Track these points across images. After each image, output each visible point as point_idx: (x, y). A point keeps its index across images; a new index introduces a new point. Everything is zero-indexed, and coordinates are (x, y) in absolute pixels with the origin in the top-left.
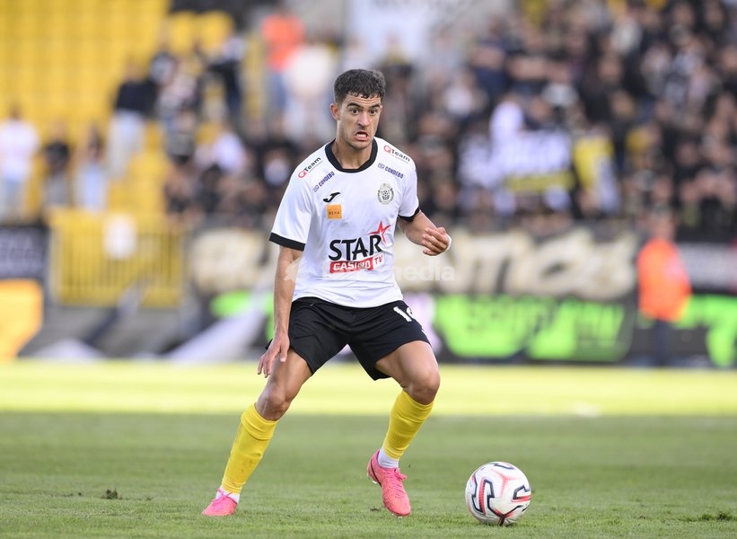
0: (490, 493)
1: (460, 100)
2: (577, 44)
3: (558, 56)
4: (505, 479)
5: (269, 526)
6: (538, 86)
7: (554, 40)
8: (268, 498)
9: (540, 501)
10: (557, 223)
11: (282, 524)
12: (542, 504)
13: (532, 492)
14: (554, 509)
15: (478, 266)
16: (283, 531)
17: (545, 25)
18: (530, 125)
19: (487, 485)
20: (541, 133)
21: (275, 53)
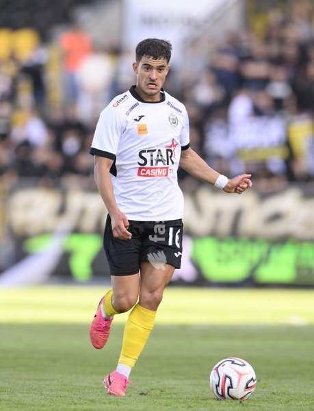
0: (229, 385)
1: (206, 94)
2: (291, 52)
3: (277, 61)
4: (240, 375)
5: (65, 405)
6: (263, 83)
7: (274, 49)
8: (64, 385)
9: (264, 388)
10: (277, 184)
11: (75, 404)
12: (265, 390)
13: (258, 381)
14: (274, 394)
15: (218, 215)
16: (76, 409)
17: (268, 39)
18: (257, 112)
19: (228, 380)
20: (264, 118)
21: (69, 59)
